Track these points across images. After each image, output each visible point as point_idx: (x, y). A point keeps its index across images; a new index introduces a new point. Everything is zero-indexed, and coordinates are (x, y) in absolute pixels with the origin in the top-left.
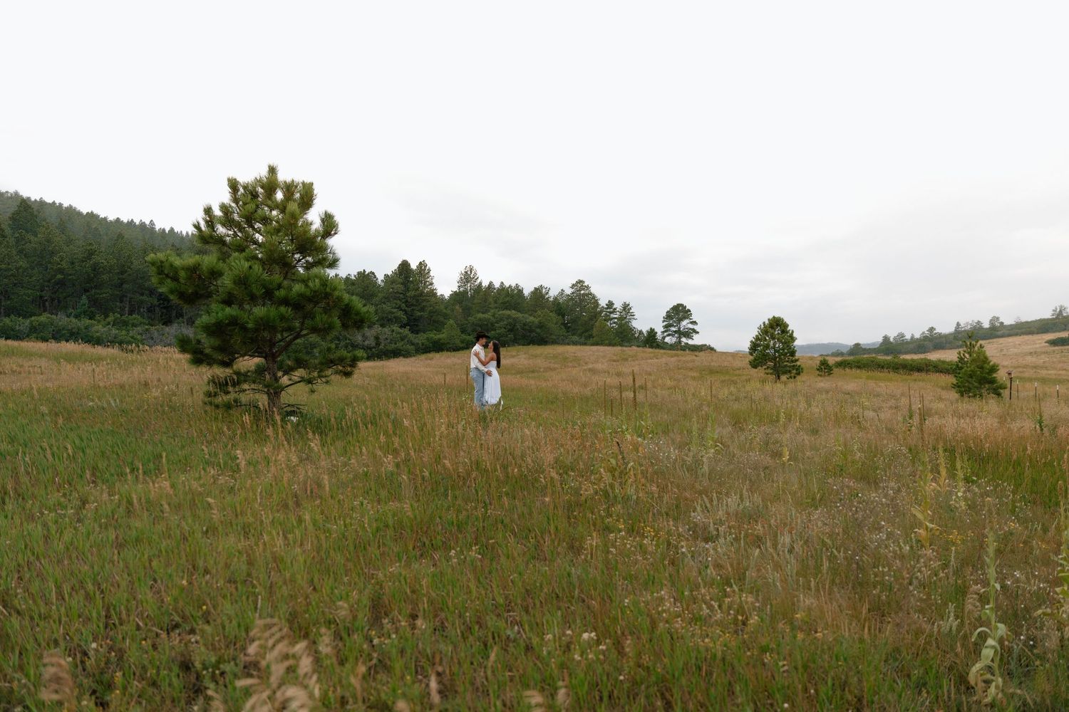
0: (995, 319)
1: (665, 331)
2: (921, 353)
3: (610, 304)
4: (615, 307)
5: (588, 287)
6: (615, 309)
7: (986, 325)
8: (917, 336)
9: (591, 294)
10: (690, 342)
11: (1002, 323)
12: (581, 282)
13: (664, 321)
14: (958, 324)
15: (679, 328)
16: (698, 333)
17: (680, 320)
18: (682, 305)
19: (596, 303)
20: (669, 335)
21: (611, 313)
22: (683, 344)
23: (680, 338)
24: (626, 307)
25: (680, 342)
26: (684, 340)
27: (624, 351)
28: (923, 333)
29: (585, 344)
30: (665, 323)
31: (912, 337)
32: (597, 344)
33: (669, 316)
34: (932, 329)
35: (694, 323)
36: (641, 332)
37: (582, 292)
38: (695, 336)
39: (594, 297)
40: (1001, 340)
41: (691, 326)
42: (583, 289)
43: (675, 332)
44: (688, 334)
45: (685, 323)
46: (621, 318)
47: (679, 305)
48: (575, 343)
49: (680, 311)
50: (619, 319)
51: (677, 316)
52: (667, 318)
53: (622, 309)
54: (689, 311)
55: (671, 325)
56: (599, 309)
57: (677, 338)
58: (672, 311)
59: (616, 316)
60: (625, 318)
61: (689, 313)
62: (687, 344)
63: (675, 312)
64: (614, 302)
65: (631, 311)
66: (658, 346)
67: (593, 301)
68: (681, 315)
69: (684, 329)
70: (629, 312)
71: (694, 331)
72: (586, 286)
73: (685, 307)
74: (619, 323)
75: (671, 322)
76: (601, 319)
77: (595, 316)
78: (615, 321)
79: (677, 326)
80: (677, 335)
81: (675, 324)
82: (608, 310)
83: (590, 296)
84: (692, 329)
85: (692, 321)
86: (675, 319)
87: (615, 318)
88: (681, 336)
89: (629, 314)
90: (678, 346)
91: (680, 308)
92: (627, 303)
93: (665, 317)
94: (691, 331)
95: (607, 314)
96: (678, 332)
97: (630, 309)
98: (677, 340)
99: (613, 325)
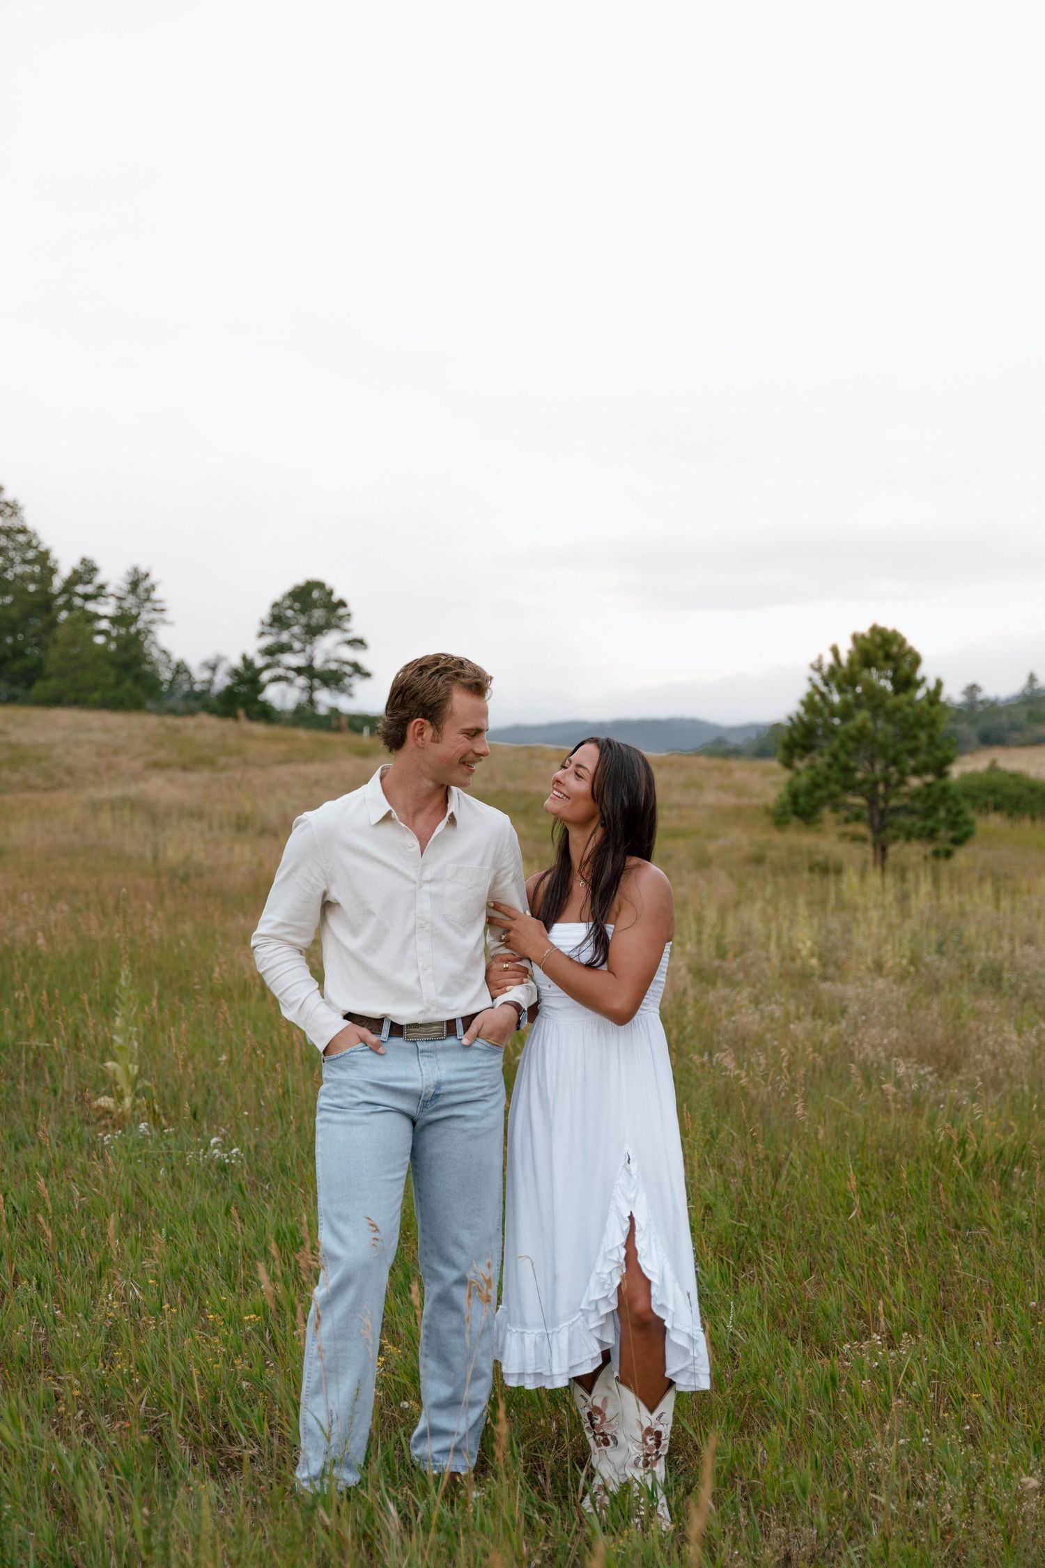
1: (268, 667)
3: (86, 571)
4: (100, 579)
5: (13, 508)
6: (102, 587)
9: (23, 531)
10: (346, 705)
13: (262, 634)
15: (311, 659)
16: (367, 675)
17: (313, 632)
18: (319, 585)
20: (278, 679)
21: (87, 597)
22: (322, 710)
23: (311, 689)
24: (138, 583)
25: (311, 701)
26: (326, 699)
27: (177, 730)
30: (268, 641)
32: (55, 701)
33: (278, 620)
35: (358, 643)
36: (181, 669)
38: (358, 685)
39: (33, 543)
41: (348, 654)
43: (299, 671)
44: (334, 678)
45: (328, 649)
46: (123, 619)
47: (311, 586)
49: (314, 605)
50: (114, 620)
51: (303, 620)
52: (271, 625)
53: (126, 587)
54: (342, 604)
55: (284, 648)
56: (57, 583)
57: (303, 689)
58: (288, 603)
59: (106, 608)
60: (135, 618)
61: (341, 611)
62: (335, 712)
63: (297, 606)
64: (99, 562)
65: (155, 595)
66: (266, 714)
67: (31, 555)
68: (318, 615)
69: (327, 661)
70: (148, 599)
71: (357, 668)
72: (7, 504)
73: (330, 593)
74: (114, 633)
75: (285, 637)
76: (64, 615)
77: (45, 604)
78: (104, 625)
79: (303, 650)
80: (301, 681)
81: (297, 645)
82: (80, 589)
83: (21, 538)
84: (347, 663)
85: (350, 636)
86: (296, 629)
87: (105, 617)
88: (317, 682)
89: (149, 605)
90: (305, 716)
91: (316, 594)
92: (143, 569)
93: (268, 620)
94: (348, 669)
95: (78, 601)
96: (307, 671)
97: (153, 588)
98: (304, 697)
99: (100, 640)
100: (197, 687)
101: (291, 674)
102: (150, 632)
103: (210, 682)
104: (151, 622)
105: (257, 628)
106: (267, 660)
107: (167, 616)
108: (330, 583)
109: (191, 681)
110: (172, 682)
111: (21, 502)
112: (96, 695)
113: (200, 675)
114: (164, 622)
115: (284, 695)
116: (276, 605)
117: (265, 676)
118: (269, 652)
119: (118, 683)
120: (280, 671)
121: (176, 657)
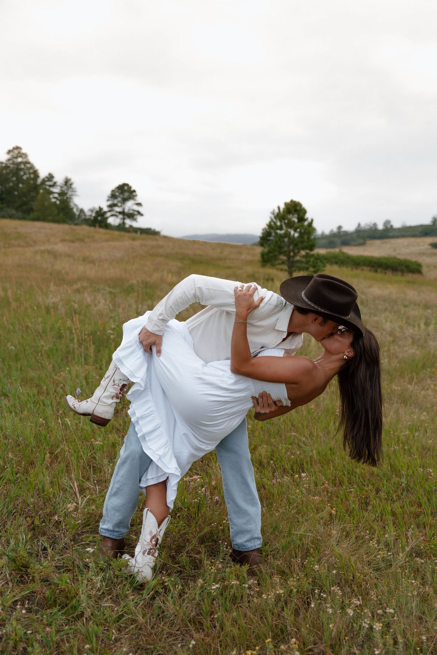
0: (387, 222)
1: (110, 211)
2: (331, 248)
3: (50, 177)
4: (55, 180)
5: (25, 155)
6: (55, 183)
7: (380, 227)
8: (327, 232)
9: (29, 163)
10: (135, 225)
11: (392, 226)
12: (17, 148)
13: (108, 200)
14: (359, 225)
15: (124, 209)
16: (142, 215)
17: (125, 200)
18: (127, 185)
19: (36, 173)
20: (112, 215)
21: (50, 186)
22: (127, 226)
23: (124, 219)
24: (67, 182)
25: (124, 223)
26: (128, 222)
28: (332, 231)
29: (23, 219)
30: (109, 203)
31: (323, 233)
32: (37, 219)
33: (113, 196)
34: (340, 227)
35: (139, 204)
36: (82, 211)
37: (20, 160)
38: (139, 218)
39: (32, 167)
40: (393, 241)
41: (136, 208)
42: (21, 157)
43: (120, 213)
44: (131, 216)
45: (130, 205)
46: (62, 194)
47: (125, 185)
48: (11, 217)
49: (125, 191)
50: (59, 194)
51: (122, 196)
52: (111, 197)
53: (64, 183)
54: (134, 191)
55: (115, 205)
56: (39, 181)
57: (121, 219)
58: (117, 190)
59: (56, 190)
60: (66, 194)
61: (134, 194)
62: (131, 226)
63: (120, 191)
64: (55, 175)
65: (73, 186)
66: (107, 226)
67: (31, 171)
68: (126, 194)
69: (129, 210)
70: (71, 187)
71: (139, 213)
72: (23, 154)
73: (131, 187)
74: (60, 198)
75: (115, 202)
76: (41, 191)
77: (35, 188)
78: (56, 195)
79: (121, 206)
80: (121, 216)
81: (119, 204)
82: (48, 183)
83: (28, 166)
84: (136, 211)
85: (137, 202)
86: (119, 199)
87: (56, 193)
88: (126, 217)
89: (70, 190)
90: (121, 227)
91: (126, 188)
92: (69, 177)
93: (110, 196)
94: (136, 213)
95: (48, 187)
96: (123, 213)
97: (71, 184)
98: (122, 222)
99: (54, 200)
100: (87, 217)
101: (117, 214)
102: (71, 198)
103: (91, 216)
104: (71, 195)
105: (106, 198)
106: (110, 209)
107: (77, 193)
108: (130, 184)
109: (85, 215)
110: (79, 215)
111: (28, 154)
112: (50, 218)
113: (88, 213)
114: (76, 195)
115: (115, 220)
116: (113, 191)
117: (109, 214)
118: (110, 206)
119: (58, 214)
120: (113, 213)
121: (81, 206)
